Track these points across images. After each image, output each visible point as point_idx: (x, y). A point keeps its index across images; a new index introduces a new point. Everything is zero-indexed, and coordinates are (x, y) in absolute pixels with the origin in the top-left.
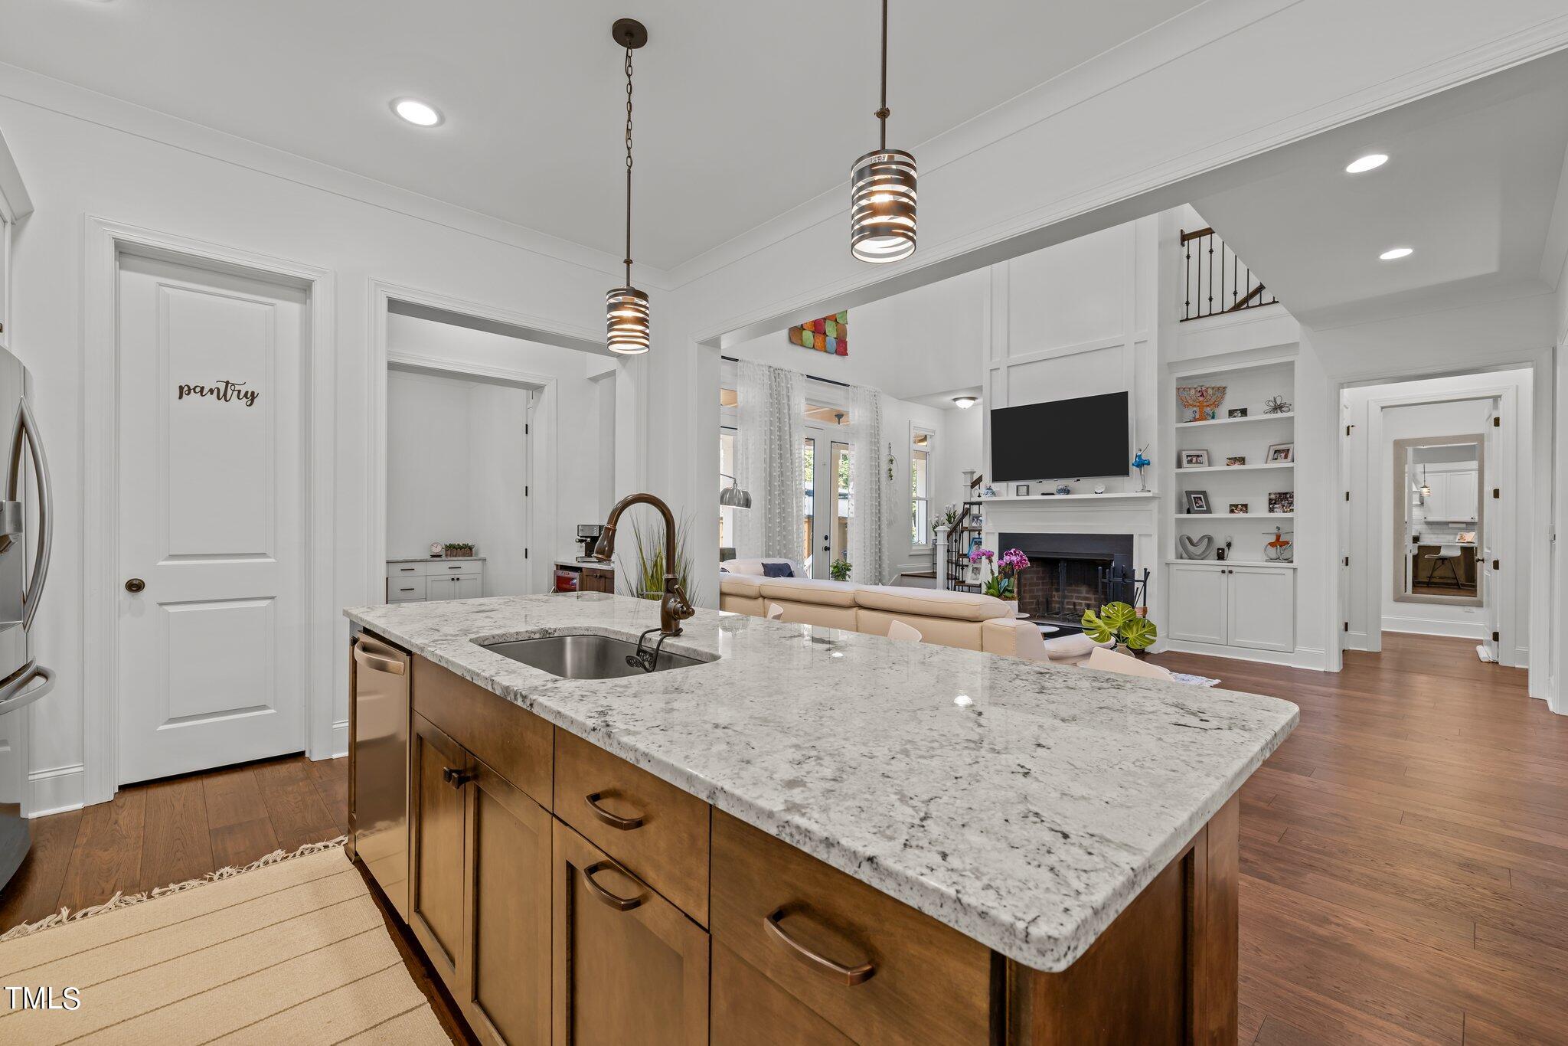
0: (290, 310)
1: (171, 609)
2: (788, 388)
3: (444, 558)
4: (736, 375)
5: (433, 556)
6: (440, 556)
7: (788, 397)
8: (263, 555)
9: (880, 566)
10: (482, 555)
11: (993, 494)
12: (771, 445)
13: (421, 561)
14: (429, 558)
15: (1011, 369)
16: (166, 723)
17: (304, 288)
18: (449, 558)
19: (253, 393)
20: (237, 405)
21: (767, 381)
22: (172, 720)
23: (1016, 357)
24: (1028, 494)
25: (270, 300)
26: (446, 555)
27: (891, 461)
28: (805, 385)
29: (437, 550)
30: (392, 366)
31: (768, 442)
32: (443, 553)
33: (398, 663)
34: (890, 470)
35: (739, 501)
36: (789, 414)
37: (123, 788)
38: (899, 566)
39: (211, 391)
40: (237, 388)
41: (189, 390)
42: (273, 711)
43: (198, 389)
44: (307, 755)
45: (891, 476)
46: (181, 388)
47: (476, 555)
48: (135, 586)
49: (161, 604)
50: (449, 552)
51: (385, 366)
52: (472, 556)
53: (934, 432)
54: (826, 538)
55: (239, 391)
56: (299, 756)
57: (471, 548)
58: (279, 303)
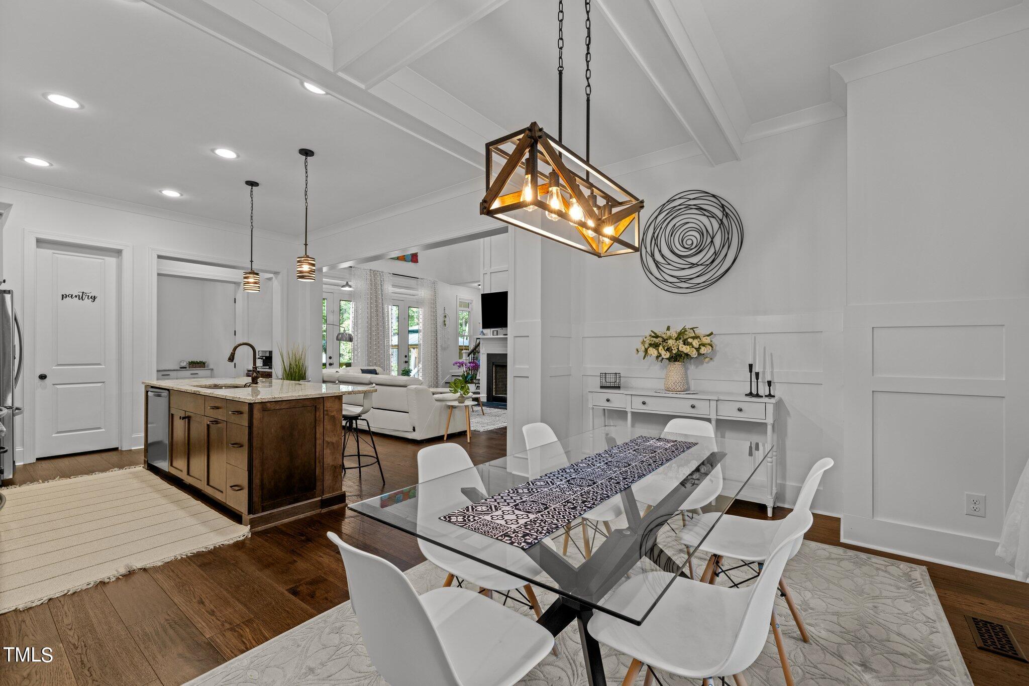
0: (112, 261)
1: (58, 386)
2: (381, 280)
3: (187, 369)
4: (351, 274)
5: (181, 368)
6: (186, 368)
7: (381, 285)
8: (99, 364)
9: (437, 370)
10: (211, 367)
11: (484, 334)
12: (371, 310)
13: (174, 370)
14: (179, 368)
15: (492, 274)
16: (56, 434)
17: (118, 252)
18: (191, 369)
19: (95, 296)
20: (87, 302)
21: (369, 277)
22: (58, 433)
23: (494, 269)
24: (497, 335)
25: (104, 257)
26: (190, 367)
27: (445, 316)
28: (391, 278)
29: (184, 364)
30: (159, 275)
31: (369, 308)
32: (187, 366)
33: (165, 393)
34: (445, 321)
35: (346, 338)
36: (382, 294)
37: (38, 459)
38: (450, 371)
39: (76, 296)
40: (88, 294)
41: (66, 296)
42: (103, 430)
43: (70, 296)
44: (120, 449)
45: (445, 324)
46: (63, 295)
47: (208, 367)
48: (43, 377)
49: (54, 384)
50: (191, 366)
51: (156, 275)
52: (205, 367)
53: (472, 301)
54: (406, 356)
55: (88, 296)
56: (116, 449)
57: (204, 363)
58: (106, 258)
